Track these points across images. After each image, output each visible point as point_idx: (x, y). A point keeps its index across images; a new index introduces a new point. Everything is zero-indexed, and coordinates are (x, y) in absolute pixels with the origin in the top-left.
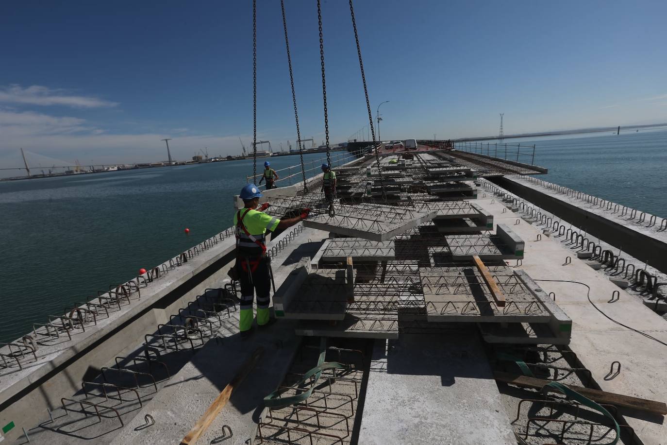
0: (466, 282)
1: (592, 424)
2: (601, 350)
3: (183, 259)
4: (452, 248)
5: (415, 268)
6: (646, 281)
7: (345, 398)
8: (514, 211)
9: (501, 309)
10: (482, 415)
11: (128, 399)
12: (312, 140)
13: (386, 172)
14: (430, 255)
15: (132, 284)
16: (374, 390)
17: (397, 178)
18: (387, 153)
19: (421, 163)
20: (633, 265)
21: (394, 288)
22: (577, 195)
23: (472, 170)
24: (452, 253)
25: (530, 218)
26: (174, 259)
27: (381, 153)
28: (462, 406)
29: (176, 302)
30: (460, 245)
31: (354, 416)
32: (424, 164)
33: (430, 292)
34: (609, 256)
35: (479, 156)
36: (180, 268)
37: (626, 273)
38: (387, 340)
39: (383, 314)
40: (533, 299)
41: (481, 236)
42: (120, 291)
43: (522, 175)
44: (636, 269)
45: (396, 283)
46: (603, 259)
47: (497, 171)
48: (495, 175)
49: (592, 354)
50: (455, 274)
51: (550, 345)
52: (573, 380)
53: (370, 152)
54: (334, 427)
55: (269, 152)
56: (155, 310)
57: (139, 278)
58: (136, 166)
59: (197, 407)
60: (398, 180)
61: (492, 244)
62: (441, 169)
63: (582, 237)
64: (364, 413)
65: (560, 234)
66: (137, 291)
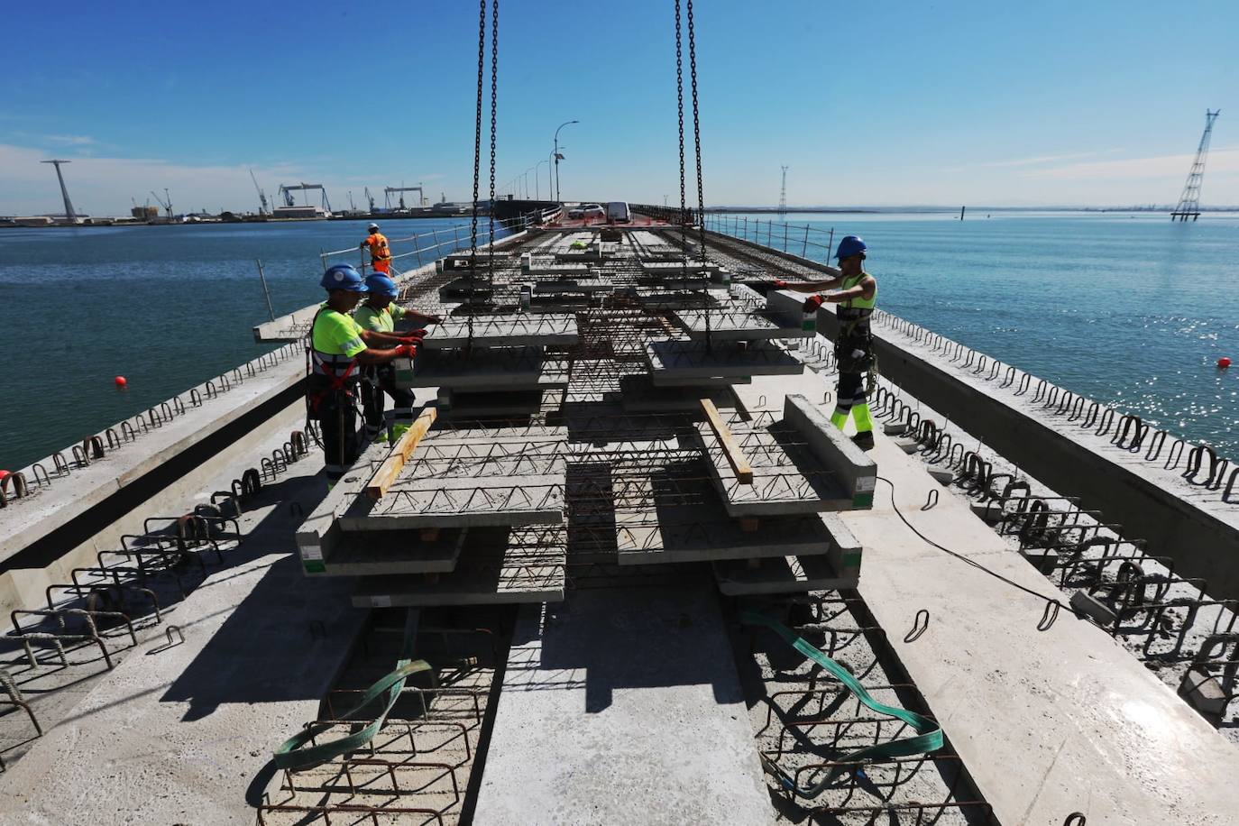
1: (879, 722)
2: (904, 592)
3: (91, 450)
6: (977, 471)
7: (455, 726)
10: (709, 727)
13: (563, 267)
16: (512, 704)
17: (583, 278)
18: (571, 226)
19: (635, 250)
20: (963, 445)
23: (722, 269)
25: (817, 362)
27: (560, 225)
28: (674, 717)
31: (471, 762)
32: (641, 254)
33: (626, 507)
34: (930, 429)
35: (740, 242)
36: (83, 470)
37: (952, 458)
38: (544, 605)
44: (965, 452)
46: (921, 436)
47: (769, 273)
49: (891, 600)
51: (829, 591)
52: (859, 647)
53: (539, 222)
54: (428, 789)
55: (322, 211)
60: (584, 283)
62: (668, 265)
63: (894, 397)
64: (489, 754)
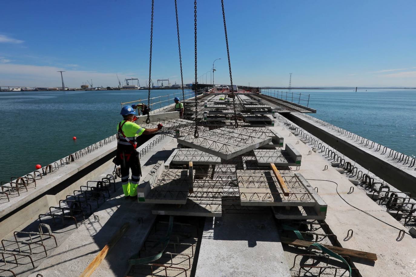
0: (266, 180)
1: (336, 268)
2: (343, 222)
3: (71, 159)
4: (258, 158)
5: (233, 170)
6: (368, 181)
7: (185, 257)
8: (296, 135)
9: (286, 198)
10: (273, 265)
11: (23, 263)
12: (168, 80)
13: (217, 106)
14: (243, 162)
15: (30, 177)
16: (204, 251)
17: (224, 110)
18: (218, 93)
19: (240, 101)
20: (362, 172)
21: (220, 183)
22: (332, 127)
23: (272, 108)
24: (257, 161)
25: (305, 140)
26: (64, 159)
28: (261, 260)
29: (64, 190)
30: (263, 156)
31: (191, 269)
32: (242, 102)
33: (243, 186)
34: (349, 165)
35: (276, 99)
36: (68, 165)
37: (358, 176)
38: (214, 218)
39: (212, 200)
40: (305, 191)
41: (276, 150)
42: (19, 182)
43: (301, 113)
44: (363, 174)
45: (221, 180)
46: (346, 167)
47: (286, 109)
48: (285, 111)
49: (338, 225)
50: (259, 174)
51: (314, 220)
52: (326, 241)
53: (207, 91)
55: (137, 87)
56: (48, 196)
57: (36, 172)
58: (36, 89)
59: (78, 267)
60: (225, 111)
61: (282, 156)
62: (253, 106)
63: (335, 153)
64: (197, 267)
65: (322, 151)
66: (34, 182)
